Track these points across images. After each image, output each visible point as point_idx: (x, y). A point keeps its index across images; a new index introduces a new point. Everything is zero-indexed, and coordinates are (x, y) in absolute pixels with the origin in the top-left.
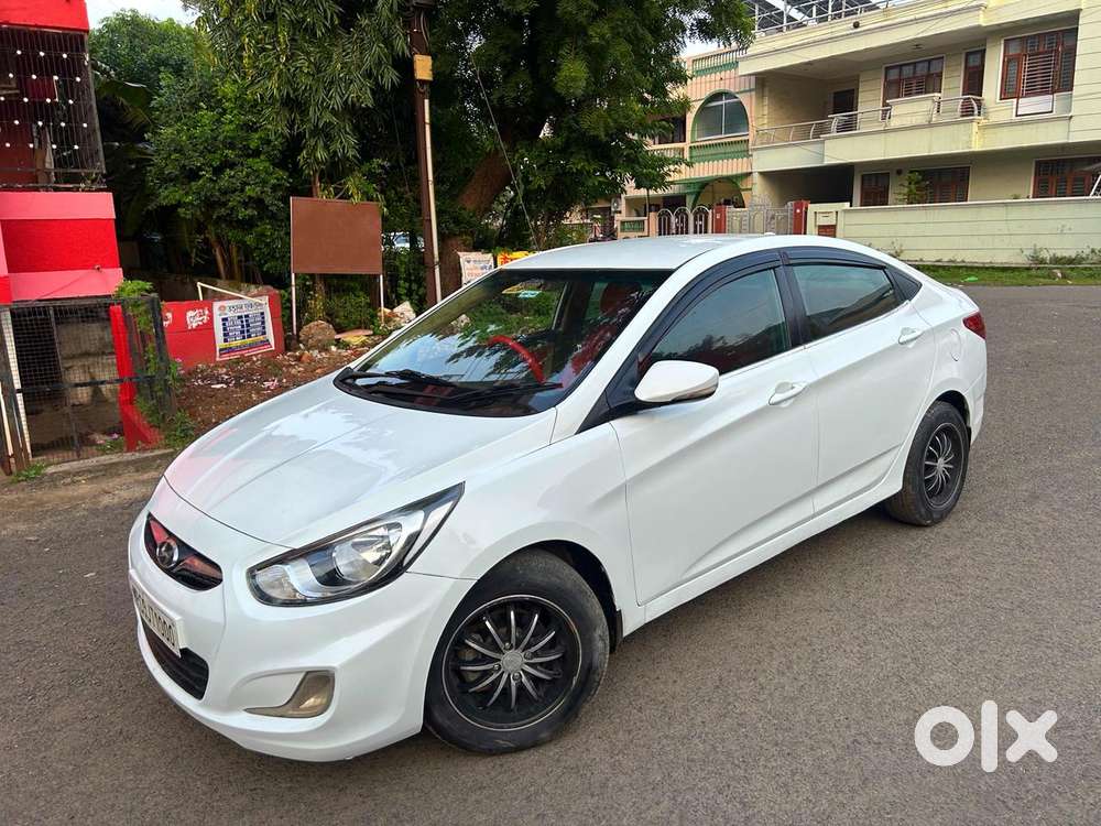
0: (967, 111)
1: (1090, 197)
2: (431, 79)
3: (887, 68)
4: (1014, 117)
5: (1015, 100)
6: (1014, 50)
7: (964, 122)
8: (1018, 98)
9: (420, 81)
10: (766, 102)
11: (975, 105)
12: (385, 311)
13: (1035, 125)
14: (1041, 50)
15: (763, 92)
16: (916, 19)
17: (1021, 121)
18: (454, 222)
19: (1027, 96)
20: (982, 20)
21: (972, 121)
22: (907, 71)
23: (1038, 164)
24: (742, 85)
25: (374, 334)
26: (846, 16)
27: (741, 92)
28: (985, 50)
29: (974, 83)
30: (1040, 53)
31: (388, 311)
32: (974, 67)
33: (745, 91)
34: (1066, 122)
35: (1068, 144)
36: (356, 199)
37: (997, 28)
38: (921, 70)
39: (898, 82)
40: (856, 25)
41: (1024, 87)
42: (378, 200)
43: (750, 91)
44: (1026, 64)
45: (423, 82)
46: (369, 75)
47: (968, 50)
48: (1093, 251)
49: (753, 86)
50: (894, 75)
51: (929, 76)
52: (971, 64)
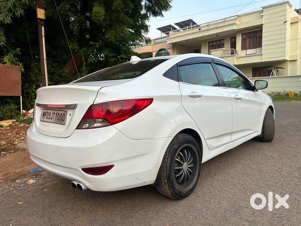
0: (232, 53)
1: (270, 77)
2: (45, 19)
3: (209, 42)
4: (245, 55)
5: (245, 50)
6: (245, 36)
7: (232, 56)
8: (246, 50)
9: (40, 19)
10: (175, 52)
11: (235, 52)
12: (23, 111)
13: (252, 57)
14: (252, 36)
15: (174, 48)
16: (216, 28)
17: (248, 56)
18: (59, 77)
19: (249, 49)
20: (235, 27)
21: (234, 56)
22: (214, 43)
23: (253, 68)
24: (168, 47)
25: (17, 121)
26: (196, 27)
27: (168, 49)
28: (236, 37)
29: (233, 45)
30: (252, 37)
31: (24, 111)
32: (233, 42)
33: (169, 49)
34: (260, 56)
35: (261, 62)
36: (8, 64)
37: (239, 30)
38: (218, 43)
39: (212, 46)
40: (200, 29)
41: (247, 47)
42: (19, 65)
43: (171, 48)
44: (248, 40)
45: (41, 20)
46: (10, 11)
47: (231, 37)
48: (272, 92)
49: (171, 47)
50: (211, 44)
51: (221, 44)
52: (232, 41)
